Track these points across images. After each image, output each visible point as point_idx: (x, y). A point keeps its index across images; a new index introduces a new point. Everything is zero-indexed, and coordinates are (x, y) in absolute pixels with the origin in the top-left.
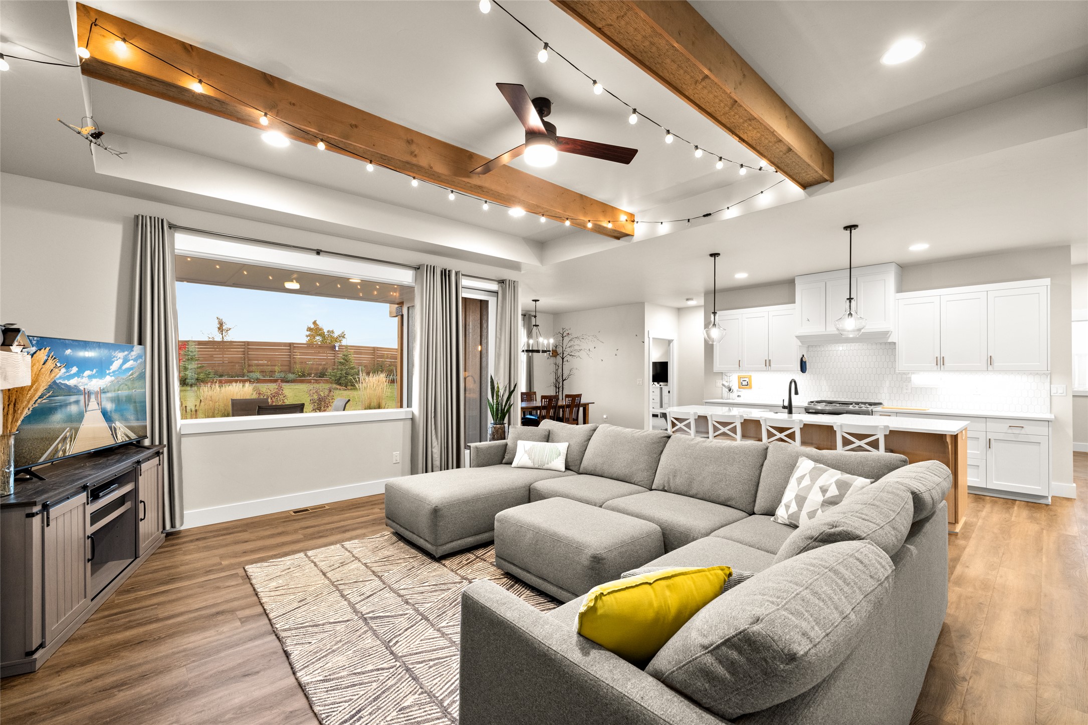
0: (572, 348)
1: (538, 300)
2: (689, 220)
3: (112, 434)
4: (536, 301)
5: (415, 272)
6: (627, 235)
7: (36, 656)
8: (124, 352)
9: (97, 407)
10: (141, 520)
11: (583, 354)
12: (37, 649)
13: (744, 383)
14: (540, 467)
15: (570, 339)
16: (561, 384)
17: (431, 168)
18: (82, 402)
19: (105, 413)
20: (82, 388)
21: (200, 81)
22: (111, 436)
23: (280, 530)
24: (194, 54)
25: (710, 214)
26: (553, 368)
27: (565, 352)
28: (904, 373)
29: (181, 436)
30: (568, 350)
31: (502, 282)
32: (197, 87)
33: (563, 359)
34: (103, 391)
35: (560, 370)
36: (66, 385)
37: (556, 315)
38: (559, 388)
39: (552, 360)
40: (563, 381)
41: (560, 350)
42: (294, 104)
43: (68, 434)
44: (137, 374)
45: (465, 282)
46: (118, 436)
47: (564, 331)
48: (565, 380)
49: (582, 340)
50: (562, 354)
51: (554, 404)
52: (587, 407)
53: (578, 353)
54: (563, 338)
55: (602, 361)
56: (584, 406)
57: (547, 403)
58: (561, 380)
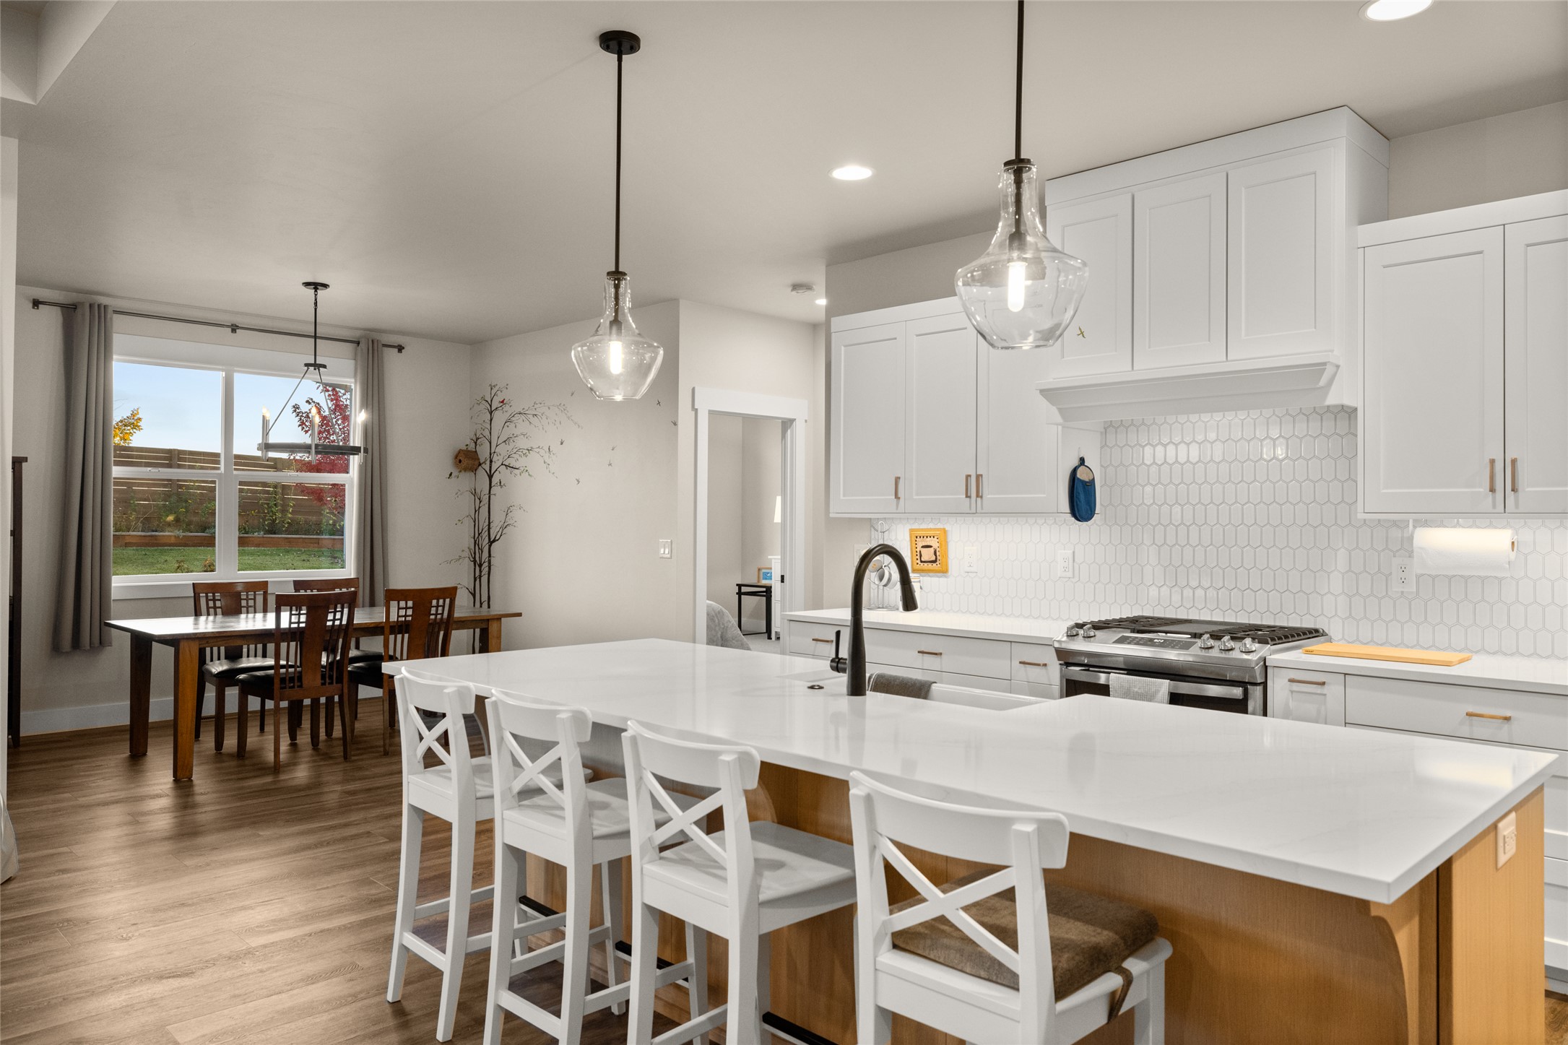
0: (512, 445)
1: (325, 286)
4: (316, 286)
13: (928, 554)
15: (506, 416)
16: (485, 554)
26: (467, 504)
27: (495, 458)
28: (1395, 523)
30: (503, 450)
33: (490, 477)
35: (484, 511)
37: (469, 344)
38: (480, 566)
39: (465, 480)
41: (483, 453)
47: (493, 392)
48: (494, 541)
49: (532, 419)
50: (488, 462)
51: (334, 620)
52: (493, 628)
53: (524, 458)
54: (491, 413)
55: (578, 482)
56: (484, 626)
57: (303, 618)
58: (487, 540)
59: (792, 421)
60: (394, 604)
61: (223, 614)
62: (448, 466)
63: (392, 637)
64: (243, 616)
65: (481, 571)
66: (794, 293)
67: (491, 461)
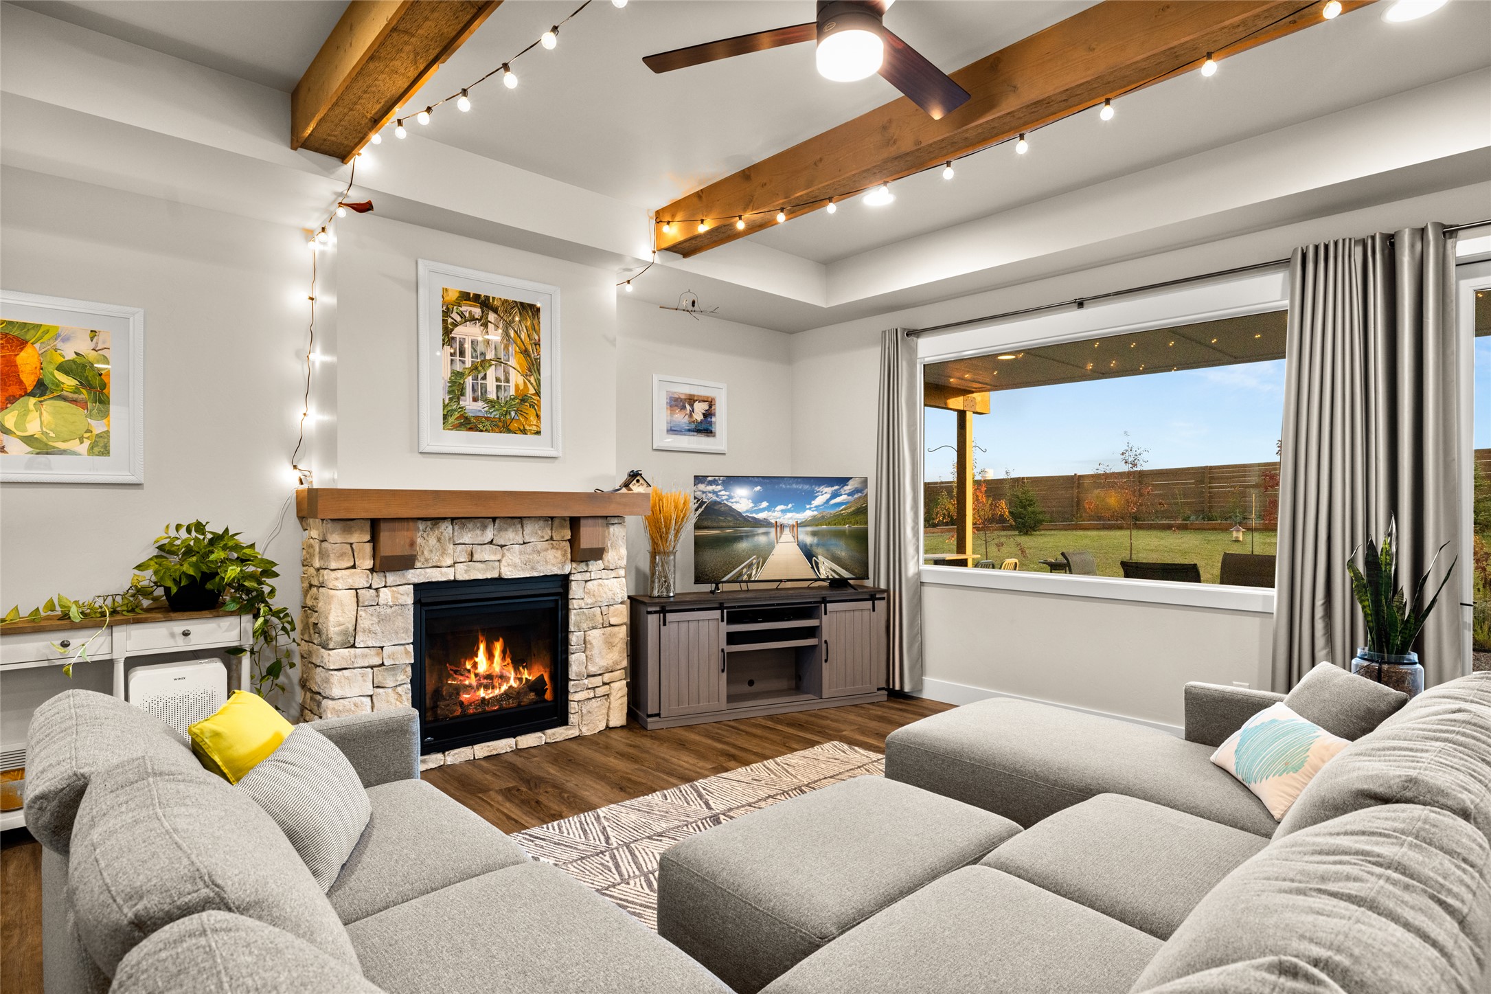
3: (812, 567)
9: (792, 539)
10: (826, 661)
12: (652, 716)
20: (773, 521)
22: (811, 570)
29: (922, 584)
32: (704, 228)
34: (798, 525)
36: (754, 518)
42: (765, 184)
43: (755, 561)
44: (853, 509)
46: (821, 570)
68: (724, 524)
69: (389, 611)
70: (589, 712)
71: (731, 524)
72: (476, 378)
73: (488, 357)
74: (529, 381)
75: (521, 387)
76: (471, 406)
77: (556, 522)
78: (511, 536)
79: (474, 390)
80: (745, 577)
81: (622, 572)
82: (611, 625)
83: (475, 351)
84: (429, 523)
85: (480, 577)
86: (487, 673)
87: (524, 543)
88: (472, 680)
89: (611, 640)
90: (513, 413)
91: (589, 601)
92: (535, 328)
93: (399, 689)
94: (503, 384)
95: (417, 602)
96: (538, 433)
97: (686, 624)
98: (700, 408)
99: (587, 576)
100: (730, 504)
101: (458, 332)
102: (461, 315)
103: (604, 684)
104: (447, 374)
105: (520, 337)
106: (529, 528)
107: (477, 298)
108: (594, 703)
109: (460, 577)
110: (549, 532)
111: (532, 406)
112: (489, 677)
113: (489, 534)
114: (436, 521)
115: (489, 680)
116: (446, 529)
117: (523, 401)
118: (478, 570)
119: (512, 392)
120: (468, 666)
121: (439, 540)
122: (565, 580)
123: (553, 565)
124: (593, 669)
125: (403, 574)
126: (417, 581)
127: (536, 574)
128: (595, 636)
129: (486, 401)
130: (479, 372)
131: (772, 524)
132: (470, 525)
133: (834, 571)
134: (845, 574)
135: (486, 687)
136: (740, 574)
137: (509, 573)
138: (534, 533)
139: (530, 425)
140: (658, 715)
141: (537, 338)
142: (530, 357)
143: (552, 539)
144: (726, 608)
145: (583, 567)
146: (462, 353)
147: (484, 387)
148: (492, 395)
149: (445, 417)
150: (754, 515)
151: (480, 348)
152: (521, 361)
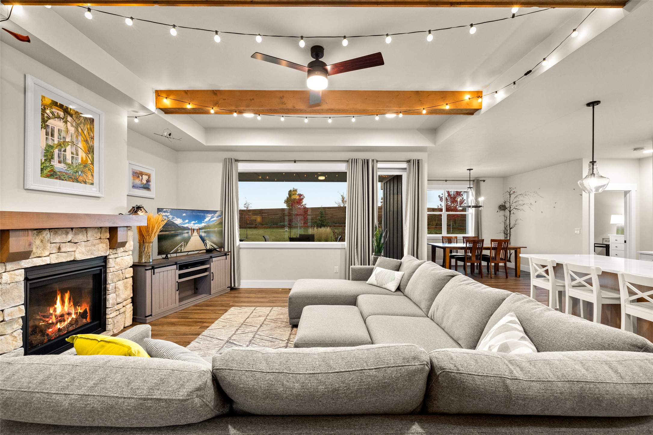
0: (517, 203)
1: (472, 169)
2: (514, 83)
3: (205, 245)
4: (470, 170)
5: (347, 164)
6: (477, 110)
7: (147, 318)
8: (211, 214)
9: (197, 234)
10: (212, 280)
11: (526, 207)
12: (148, 316)
14: (380, 286)
15: (515, 196)
16: (509, 232)
17: (295, 107)
18: (190, 233)
19: (201, 237)
20: (190, 228)
21: (189, 104)
22: (204, 246)
23: (264, 296)
24: (188, 93)
25: (530, 71)
26: (502, 219)
27: (511, 207)
29: (239, 248)
30: (514, 205)
31: (409, 161)
32: (189, 106)
33: (510, 212)
34: (200, 229)
35: (508, 221)
36: (183, 227)
37: (504, 178)
38: (507, 234)
39: (502, 213)
40: (510, 229)
41: (507, 205)
42: (225, 99)
43: (183, 244)
44: (218, 222)
45: (380, 165)
46: (207, 246)
47: (511, 190)
48: (512, 228)
49: (524, 196)
50: (509, 208)
51: (479, 246)
52: (518, 250)
53: (522, 206)
54: (510, 195)
55: (542, 212)
56: (516, 250)
57: (472, 245)
58: (509, 228)
59: (629, 191)
60: (493, 243)
61: (448, 243)
62: (497, 209)
63: (492, 251)
64: (452, 244)
65: (507, 236)
66: (635, 151)
67: (510, 208)
68: (171, 229)
69: (8, 286)
70: (117, 322)
71: (173, 229)
72: (60, 150)
73: (67, 140)
74: (88, 157)
75: (84, 159)
76: (58, 166)
77: (103, 230)
78: (81, 237)
79: (59, 157)
80: (179, 251)
81: (131, 253)
82: (126, 278)
83: (60, 135)
84: (35, 231)
85: (64, 260)
86: (62, 313)
87: (87, 241)
88: (54, 319)
89: (127, 285)
90: (80, 172)
91: (117, 268)
92: (91, 130)
93: (15, 334)
94: (75, 156)
95: (26, 279)
96: (92, 184)
97: (163, 273)
98: (145, 178)
99: (116, 256)
100: (173, 221)
101: (51, 123)
102: (52, 113)
103: (124, 306)
104: (44, 146)
105: (84, 133)
106: (90, 233)
107: (61, 106)
108: (119, 317)
109: (53, 262)
110: (100, 234)
111: (89, 170)
112: (62, 316)
113: (70, 237)
114: (40, 230)
115: (61, 318)
116: (46, 235)
117: (85, 166)
118: (63, 257)
119: (80, 161)
120: (51, 311)
121: (42, 241)
122: (105, 259)
123: (102, 251)
124: (119, 300)
125: (19, 263)
126: (27, 266)
127: (93, 257)
128: (120, 284)
129: (65, 163)
130: (62, 147)
131: (190, 229)
132: (60, 232)
133: (212, 246)
134: (215, 247)
135: (61, 321)
136: (177, 250)
137: (79, 257)
138: (92, 236)
139: (89, 180)
140: (151, 315)
141: (92, 135)
142: (89, 144)
143: (100, 239)
144: (179, 264)
145: (115, 251)
146: (52, 135)
147: (65, 156)
148: (69, 161)
149: (42, 170)
150: (183, 225)
151: (63, 134)
152: (84, 145)
